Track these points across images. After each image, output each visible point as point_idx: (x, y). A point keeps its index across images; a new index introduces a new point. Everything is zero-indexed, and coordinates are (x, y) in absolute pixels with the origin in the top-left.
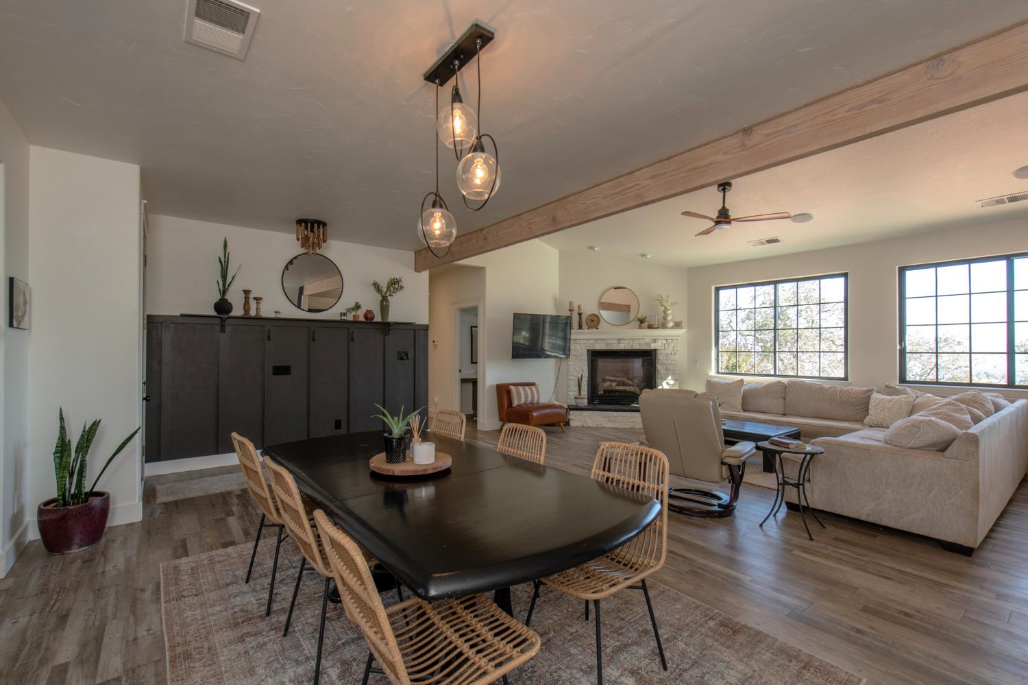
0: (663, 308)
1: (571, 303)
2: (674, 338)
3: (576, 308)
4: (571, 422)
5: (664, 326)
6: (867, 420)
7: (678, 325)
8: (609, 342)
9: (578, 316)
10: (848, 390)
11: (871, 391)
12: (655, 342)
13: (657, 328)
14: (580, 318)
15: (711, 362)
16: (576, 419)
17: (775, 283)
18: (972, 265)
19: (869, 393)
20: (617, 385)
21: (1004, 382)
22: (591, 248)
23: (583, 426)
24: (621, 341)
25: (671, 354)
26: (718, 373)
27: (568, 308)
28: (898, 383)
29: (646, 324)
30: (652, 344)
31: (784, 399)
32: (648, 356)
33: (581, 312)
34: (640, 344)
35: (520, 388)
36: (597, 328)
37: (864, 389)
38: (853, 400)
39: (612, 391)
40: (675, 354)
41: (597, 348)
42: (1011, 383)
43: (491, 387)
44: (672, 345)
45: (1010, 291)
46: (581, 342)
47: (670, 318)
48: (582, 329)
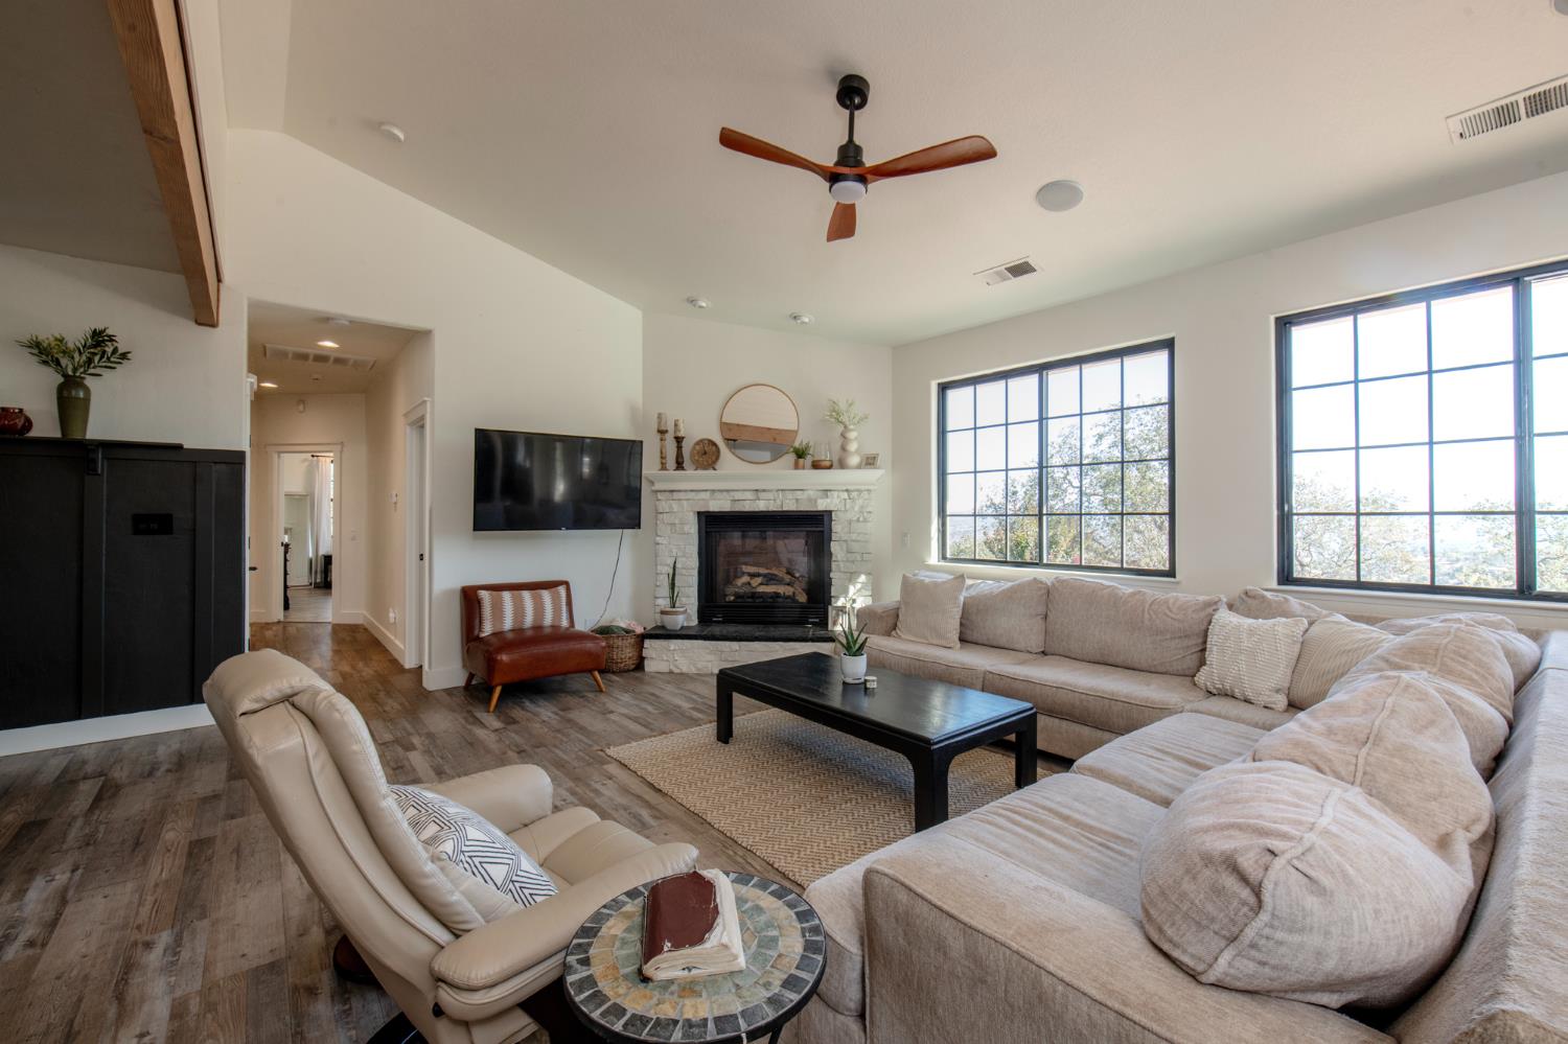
0: (841, 428)
1: (660, 416)
2: (863, 488)
3: (671, 428)
4: (646, 662)
5: (842, 465)
6: (1201, 678)
7: (870, 462)
8: (738, 496)
9: (675, 444)
10: (1166, 602)
11: (1213, 605)
12: (827, 497)
13: (830, 467)
14: (679, 448)
15: (930, 539)
16: (662, 657)
17: (1041, 369)
18: (1435, 304)
19: (1210, 610)
20: (761, 584)
21: (1511, 585)
22: (692, 301)
23: (671, 672)
24: (762, 495)
25: (858, 520)
26: (944, 558)
27: (655, 427)
28: (1274, 584)
29: (808, 460)
30: (820, 501)
31: (1046, 617)
32: (814, 526)
33: (681, 434)
34: (797, 500)
35: (526, 595)
36: (715, 469)
37: (1202, 598)
38: (1176, 624)
39: (754, 595)
40: (865, 521)
41: (711, 509)
42: (1525, 588)
43: (448, 593)
44: (860, 502)
45: (1522, 361)
46: (681, 495)
47: (853, 447)
48: (683, 469)
